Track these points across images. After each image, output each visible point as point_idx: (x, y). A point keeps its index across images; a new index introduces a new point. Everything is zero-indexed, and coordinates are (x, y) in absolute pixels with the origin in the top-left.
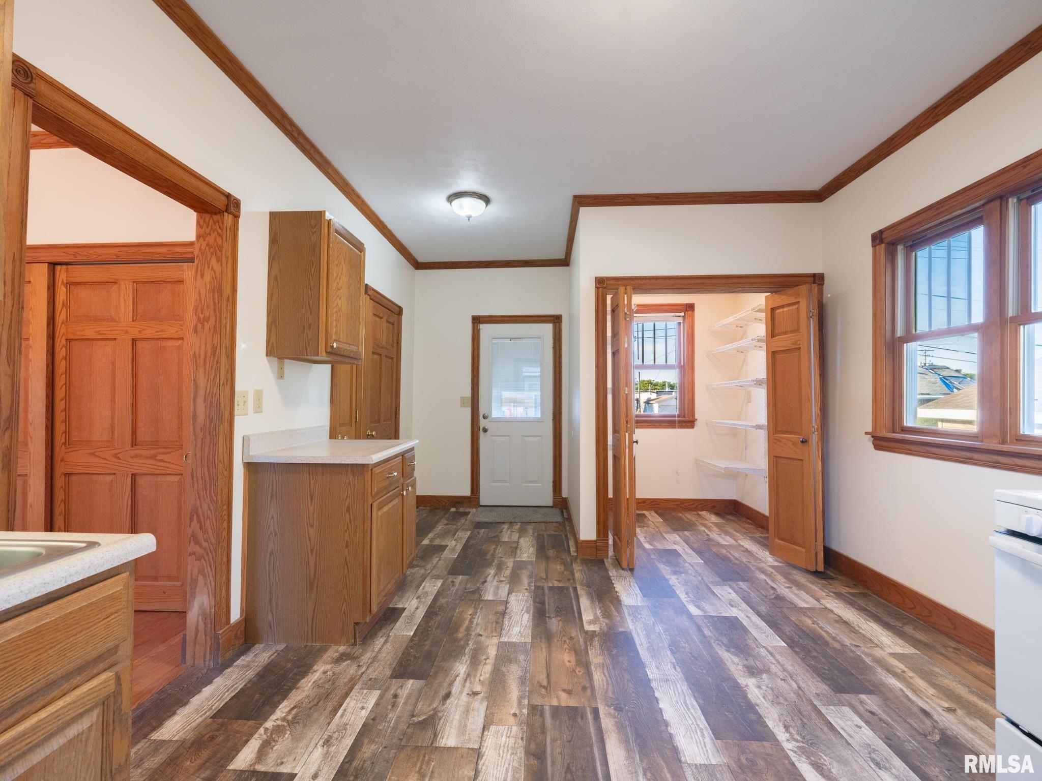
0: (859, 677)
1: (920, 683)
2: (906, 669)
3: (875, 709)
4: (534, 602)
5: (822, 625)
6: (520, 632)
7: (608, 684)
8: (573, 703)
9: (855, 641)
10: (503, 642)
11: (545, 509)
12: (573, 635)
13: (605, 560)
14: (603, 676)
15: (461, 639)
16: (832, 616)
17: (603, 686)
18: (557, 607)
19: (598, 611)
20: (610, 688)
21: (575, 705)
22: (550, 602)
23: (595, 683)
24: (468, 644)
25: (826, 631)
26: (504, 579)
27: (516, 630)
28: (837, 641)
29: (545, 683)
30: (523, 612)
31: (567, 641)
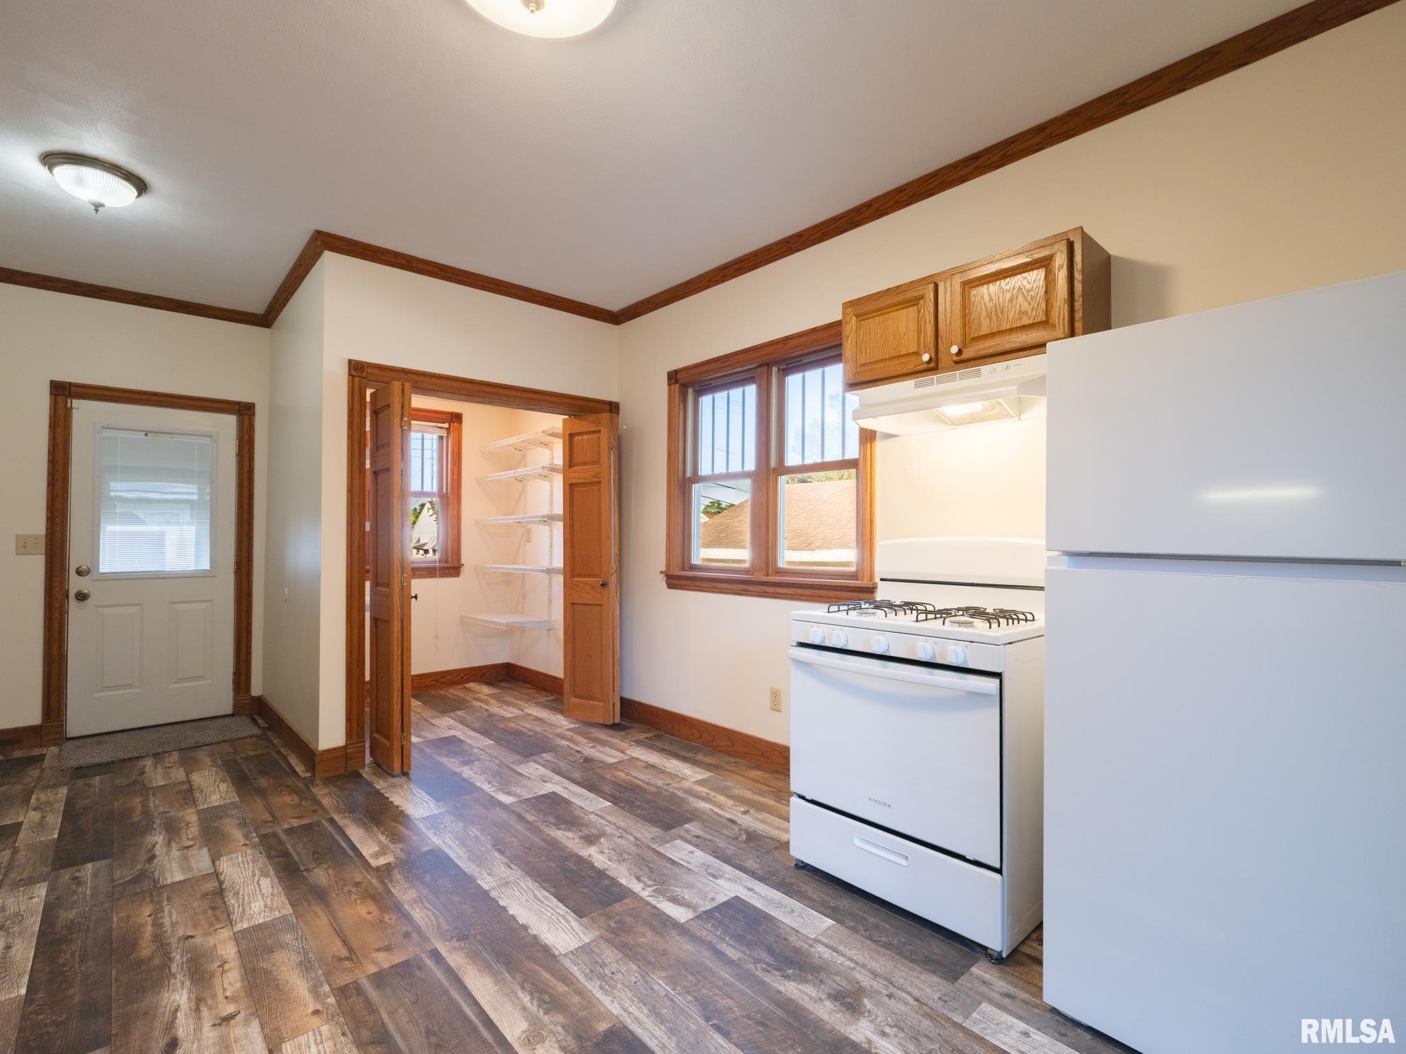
0: (679, 811)
1: (721, 799)
2: (708, 791)
3: (699, 832)
4: (269, 857)
5: (634, 774)
6: (265, 906)
7: (436, 917)
8: (398, 958)
9: (665, 780)
10: (243, 931)
11: (219, 721)
12: (357, 880)
13: (361, 771)
14: (426, 911)
15: (150, 958)
16: (640, 763)
17: (432, 922)
18: (314, 852)
19: (382, 838)
20: (441, 920)
21: (403, 959)
22: (298, 850)
23: (419, 923)
24: (171, 959)
25: (639, 779)
26: (191, 843)
27: (257, 906)
28: (652, 785)
29: (344, 953)
30: (256, 878)
31: (354, 890)
